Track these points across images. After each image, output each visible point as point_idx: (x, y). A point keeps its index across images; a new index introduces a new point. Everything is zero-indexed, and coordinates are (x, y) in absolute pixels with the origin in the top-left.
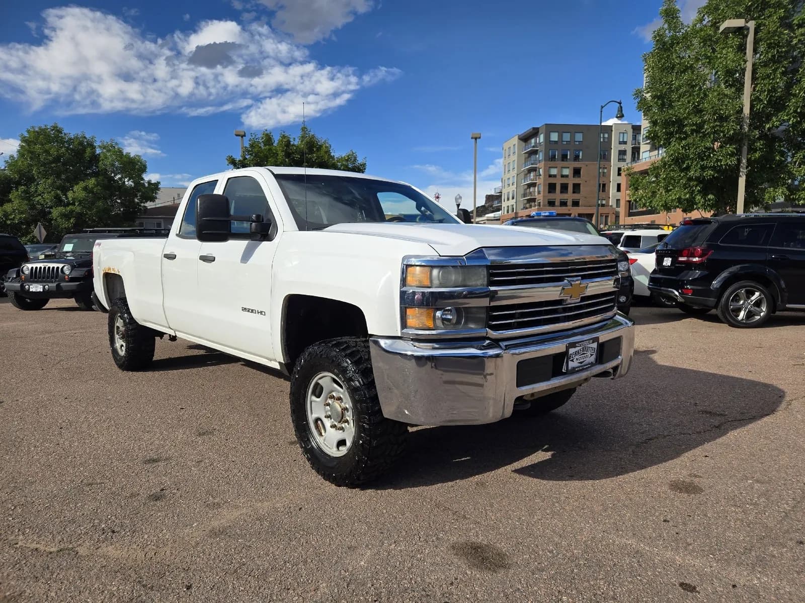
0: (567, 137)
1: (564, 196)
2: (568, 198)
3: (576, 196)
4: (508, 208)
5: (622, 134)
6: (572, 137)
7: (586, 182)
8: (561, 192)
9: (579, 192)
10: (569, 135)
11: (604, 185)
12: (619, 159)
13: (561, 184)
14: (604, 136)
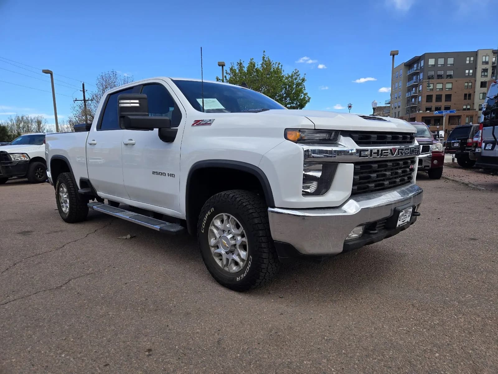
0: (441, 61)
1: (439, 104)
2: (441, 105)
3: (448, 104)
4: (396, 114)
5: (485, 57)
6: (446, 61)
7: (456, 93)
8: (436, 101)
9: (450, 101)
10: (443, 59)
11: (470, 95)
12: (482, 75)
13: (436, 95)
14: (470, 59)
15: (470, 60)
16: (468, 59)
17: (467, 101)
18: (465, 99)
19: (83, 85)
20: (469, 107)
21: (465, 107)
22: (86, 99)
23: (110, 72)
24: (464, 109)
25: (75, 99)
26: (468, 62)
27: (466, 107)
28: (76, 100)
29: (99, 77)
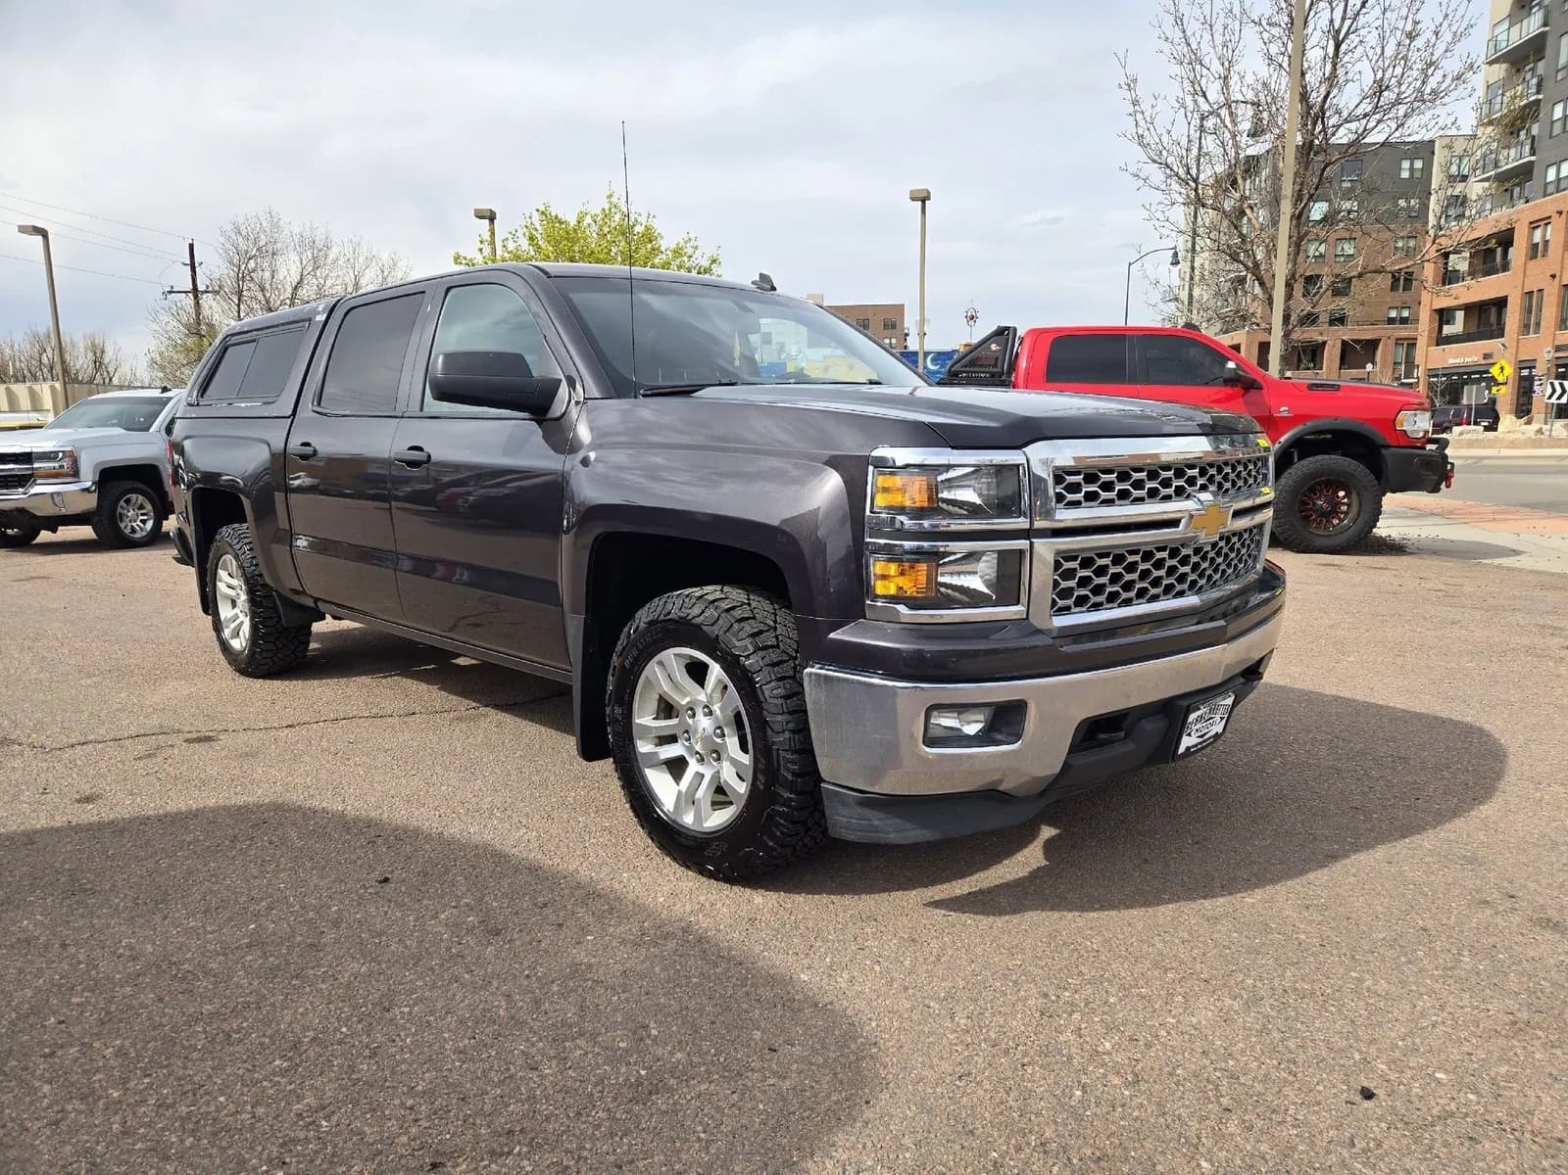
5: (1458, 159)
11: (1409, 276)
12: (1447, 216)
14: (1412, 165)
15: (1412, 169)
16: (1406, 164)
17: (1401, 295)
18: (1394, 287)
19: (191, 247)
20: (1405, 314)
21: (1393, 314)
22: (201, 287)
23: (261, 214)
24: (1391, 321)
25: (169, 289)
26: (1405, 175)
27: (1399, 313)
28: (170, 292)
29: (229, 227)
